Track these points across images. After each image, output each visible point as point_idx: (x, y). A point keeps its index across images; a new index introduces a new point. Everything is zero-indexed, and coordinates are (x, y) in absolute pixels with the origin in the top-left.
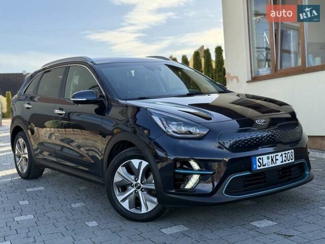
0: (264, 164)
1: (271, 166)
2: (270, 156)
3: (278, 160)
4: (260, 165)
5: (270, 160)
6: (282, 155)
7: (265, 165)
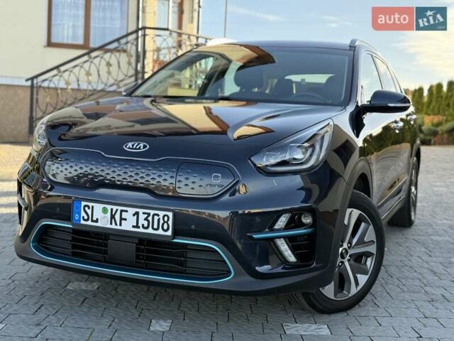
0: (95, 219)
1: (109, 226)
2: (109, 207)
3: (125, 219)
4: (86, 218)
5: (109, 215)
6: (137, 214)
7: (97, 221)
